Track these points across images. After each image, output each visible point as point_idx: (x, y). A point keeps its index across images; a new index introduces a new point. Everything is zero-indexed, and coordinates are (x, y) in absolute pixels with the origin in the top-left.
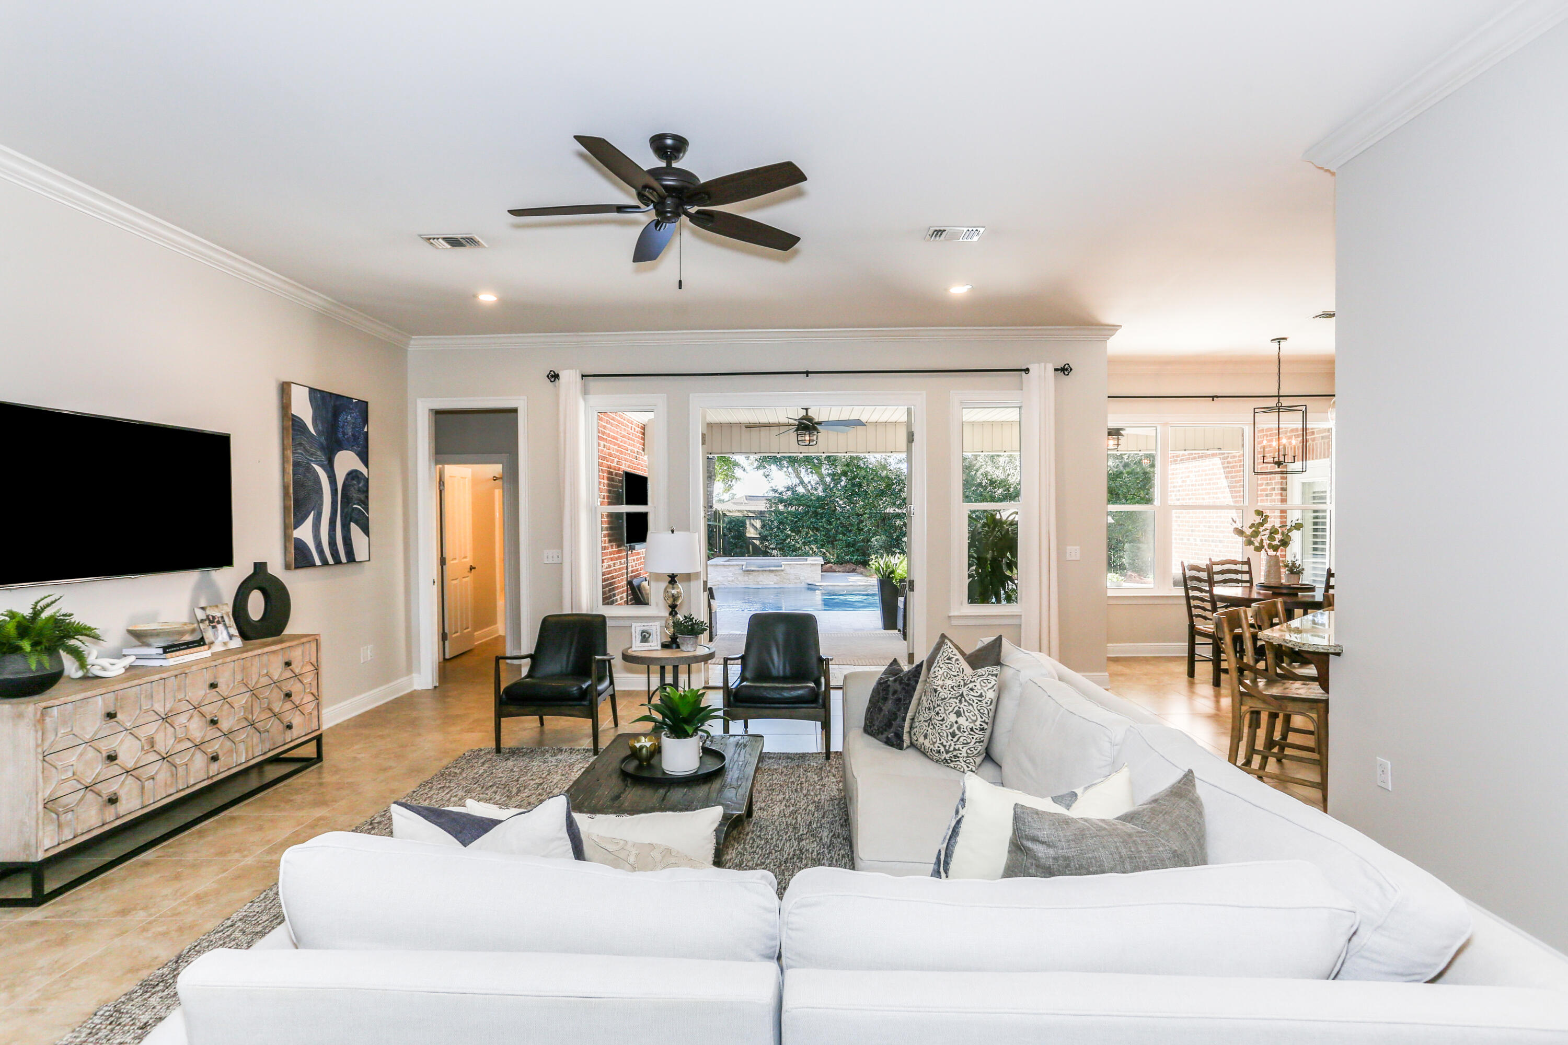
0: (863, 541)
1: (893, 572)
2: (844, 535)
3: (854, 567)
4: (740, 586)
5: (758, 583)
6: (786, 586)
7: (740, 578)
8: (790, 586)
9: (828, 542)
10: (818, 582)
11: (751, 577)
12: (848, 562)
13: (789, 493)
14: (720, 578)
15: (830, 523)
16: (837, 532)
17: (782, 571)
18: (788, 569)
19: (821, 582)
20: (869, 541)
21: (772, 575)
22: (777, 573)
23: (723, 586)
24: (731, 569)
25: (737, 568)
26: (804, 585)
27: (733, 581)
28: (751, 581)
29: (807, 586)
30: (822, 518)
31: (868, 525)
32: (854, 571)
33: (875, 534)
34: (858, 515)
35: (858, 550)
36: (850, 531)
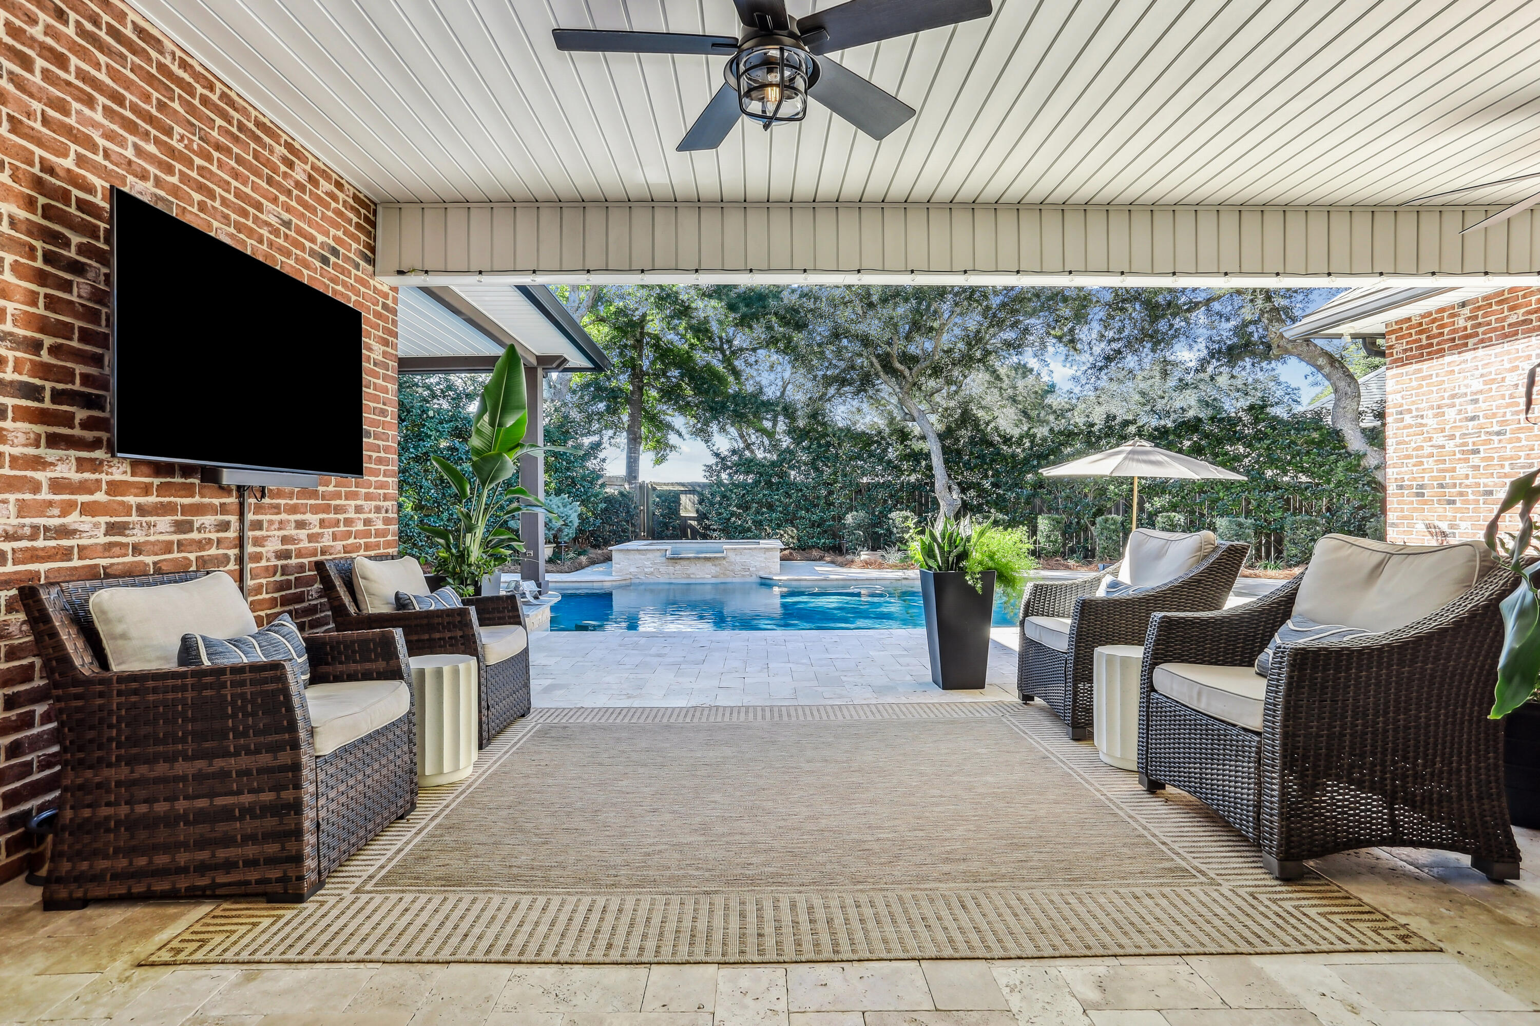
0: (833, 518)
1: (964, 555)
2: (807, 511)
3: (822, 553)
4: (662, 580)
5: (689, 577)
6: (729, 580)
7: (663, 569)
8: (734, 580)
9: (786, 521)
10: (776, 574)
11: (678, 567)
12: (813, 547)
13: (735, 458)
14: (633, 570)
15: (789, 496)
16: (799, 507)
17: (724, 558)
18: (732, 556)
19: (780, 574)
20: (840, 519)
21: (709, 565)
22: (717, 562)
23: (637, 581)
24: (650, 555)
25: (658, 554)
26: (754, 579)
27: (652, 573)
28: (677, 574)
29: (759, 580)
30: (777, 490)
31: (839, 498)
32: (821, 559)
33: (850, 509)
34: (827, 484)
35: (826, 532)
36: (815, 506)
